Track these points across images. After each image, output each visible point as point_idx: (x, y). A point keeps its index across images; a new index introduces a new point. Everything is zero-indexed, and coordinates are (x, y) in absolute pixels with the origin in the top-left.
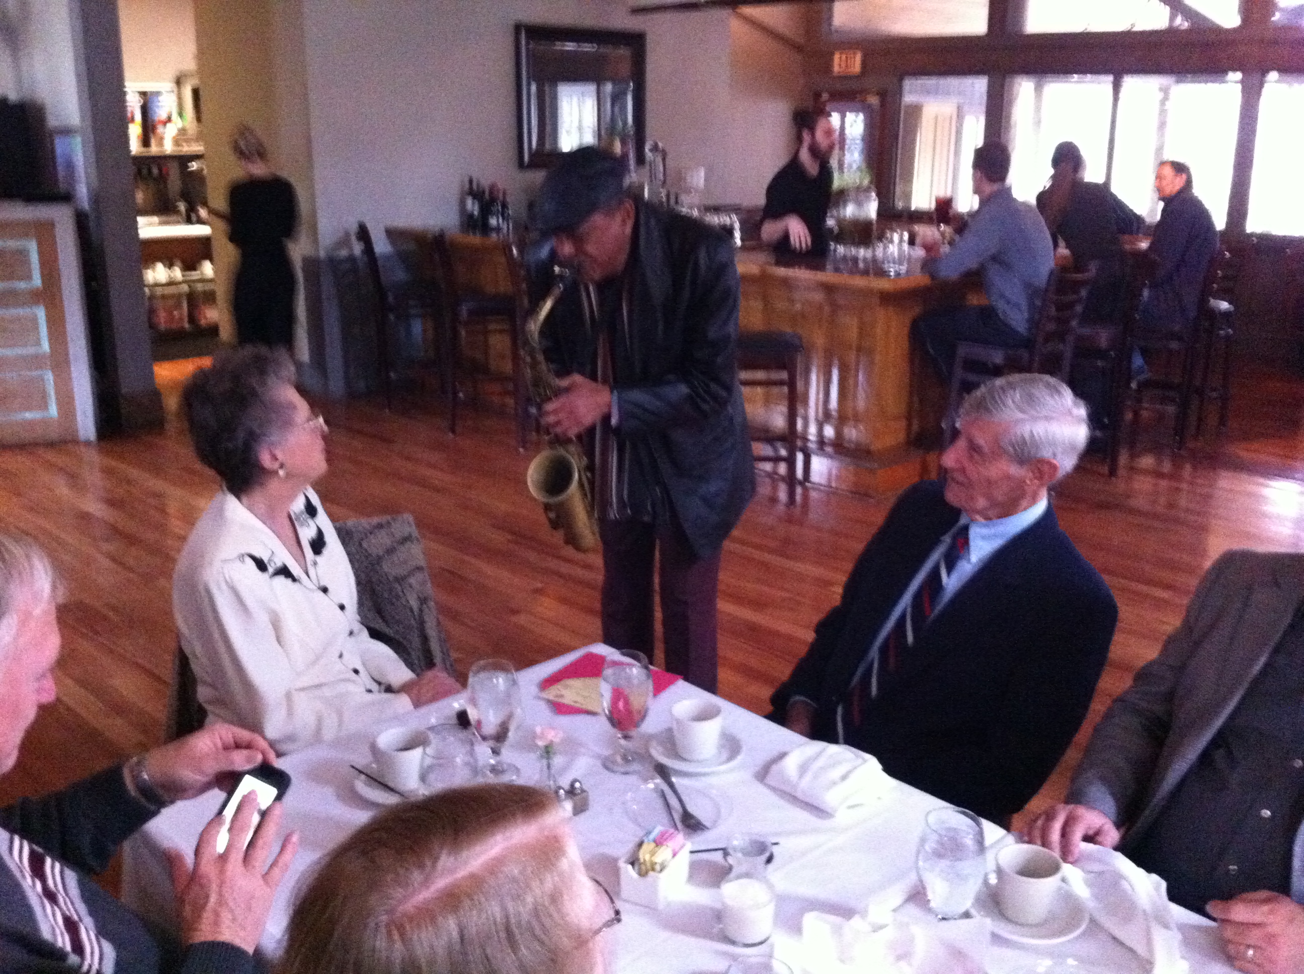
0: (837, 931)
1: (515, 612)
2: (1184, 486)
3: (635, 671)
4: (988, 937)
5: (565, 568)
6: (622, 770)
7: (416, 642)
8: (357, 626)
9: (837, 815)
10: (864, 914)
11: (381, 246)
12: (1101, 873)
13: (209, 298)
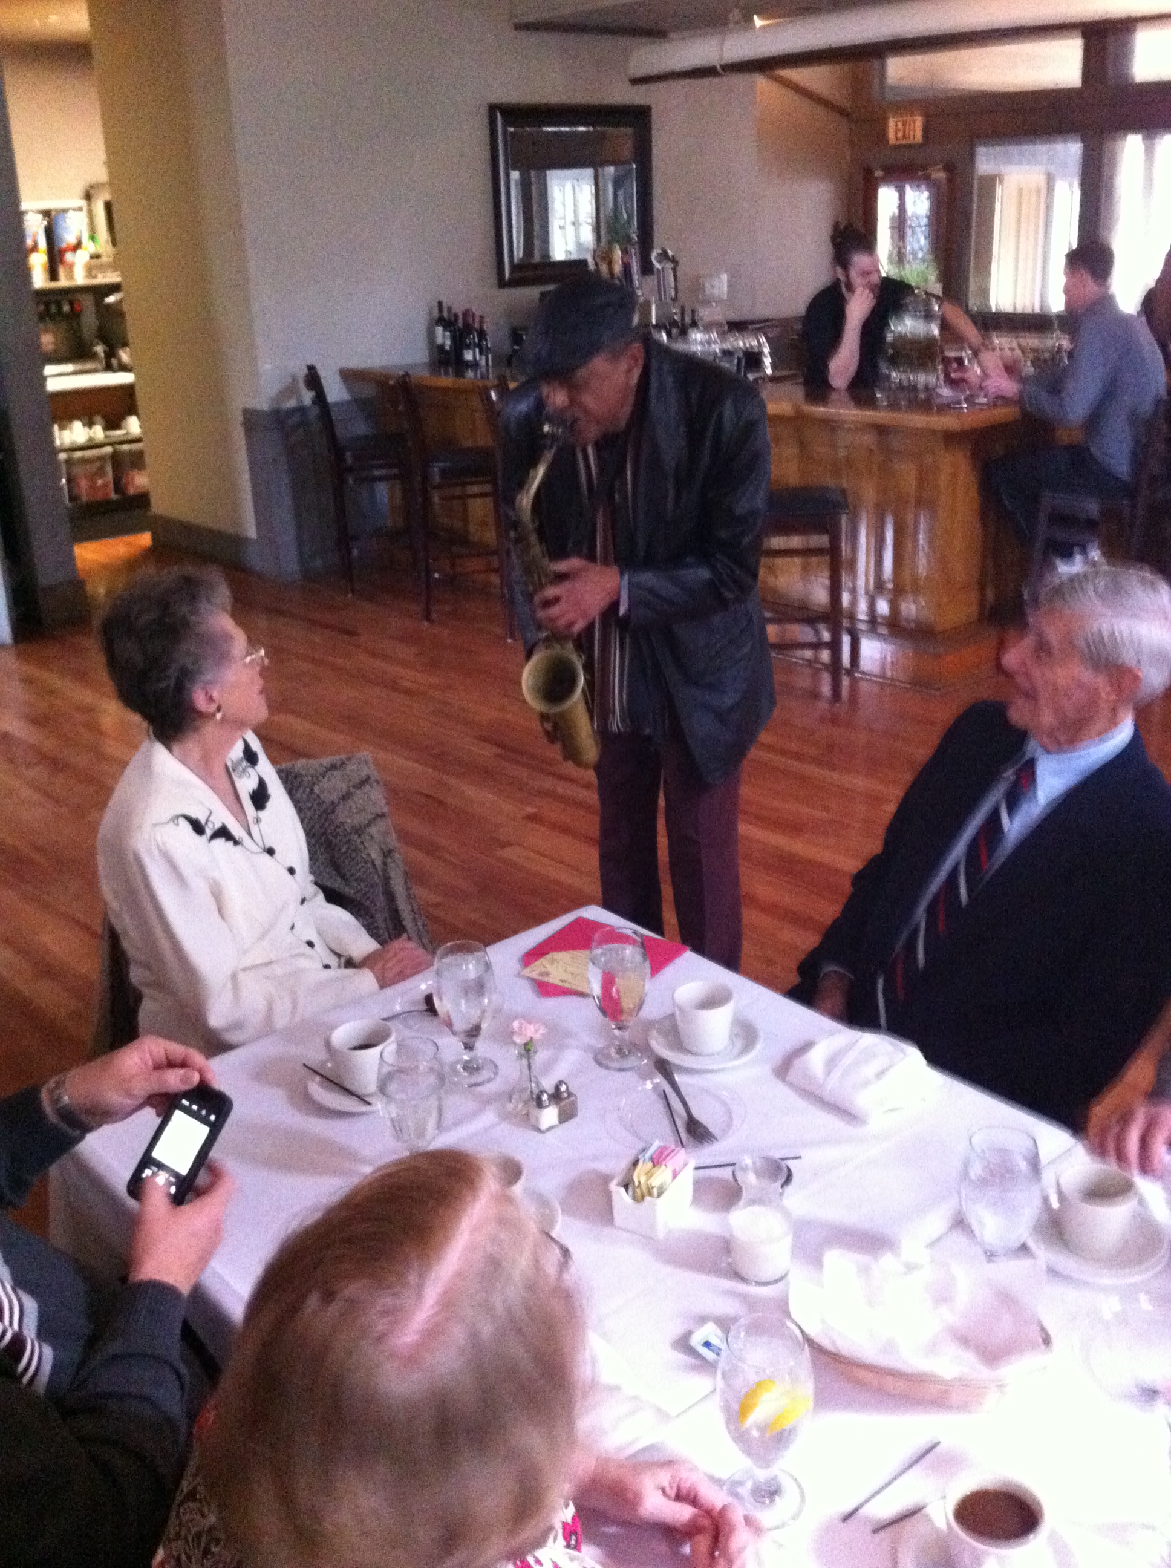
0: (863, 1273)
1: (504, 845)
4: (1044, 1274)
5: (561, 788)
6: (618, 1065)
7: (381, 902)
8: (311, 890)
9: (871, 1120)
10: (896, 1247)
11: (335, 392)
13: (137, 461)
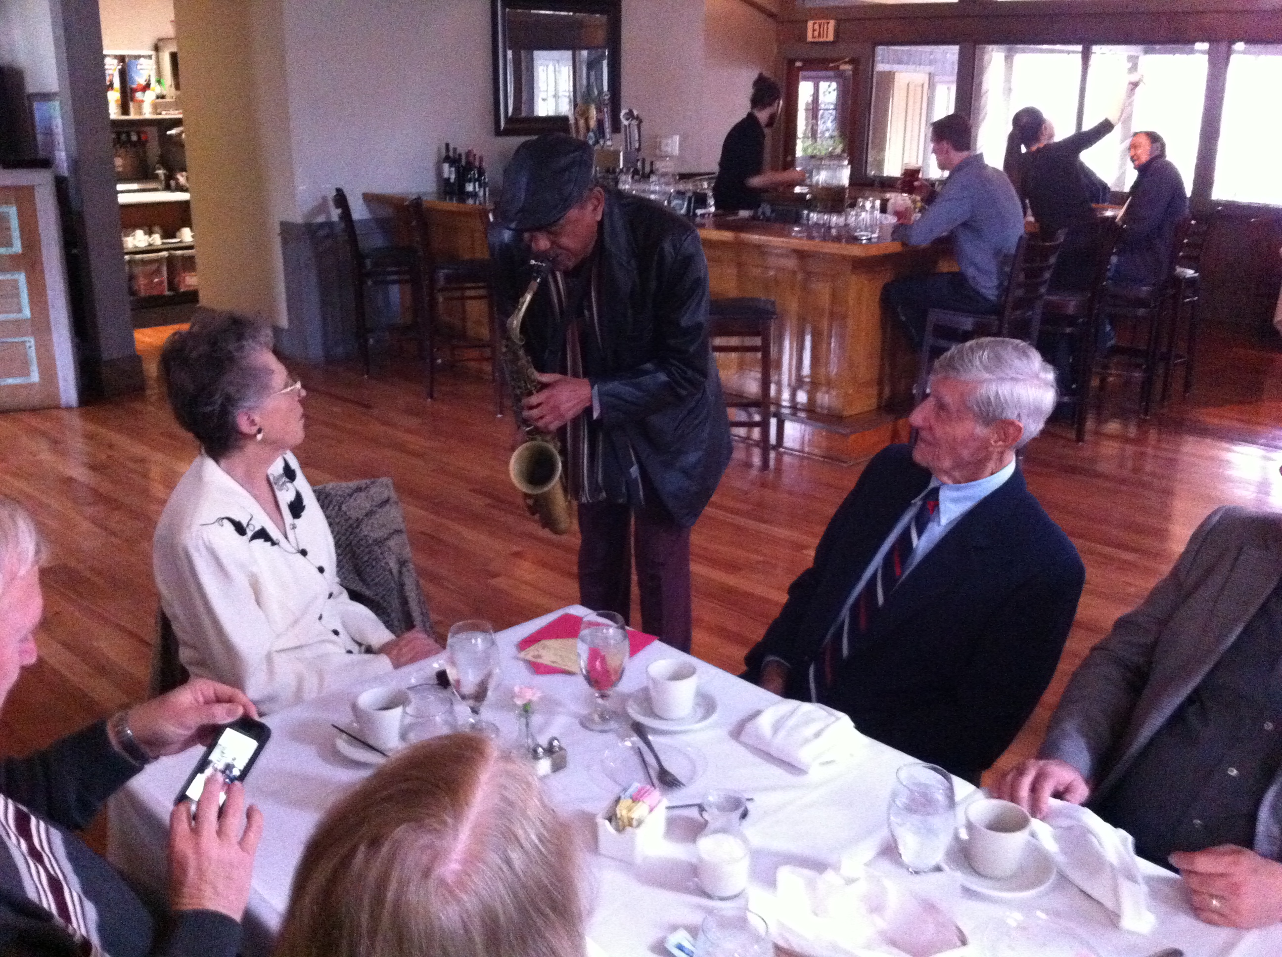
0: (811, 885)
1: (495, 575)
2: (1150, 451)
3: (611, 632)
4: (959, 890)
6: (600, 728)
7: (396, 603)
8: (337, 589)
9: (811, 771)
10: (836, 868)
11: (359, 211)
12: (1070, 828)
13: (189, 263)
